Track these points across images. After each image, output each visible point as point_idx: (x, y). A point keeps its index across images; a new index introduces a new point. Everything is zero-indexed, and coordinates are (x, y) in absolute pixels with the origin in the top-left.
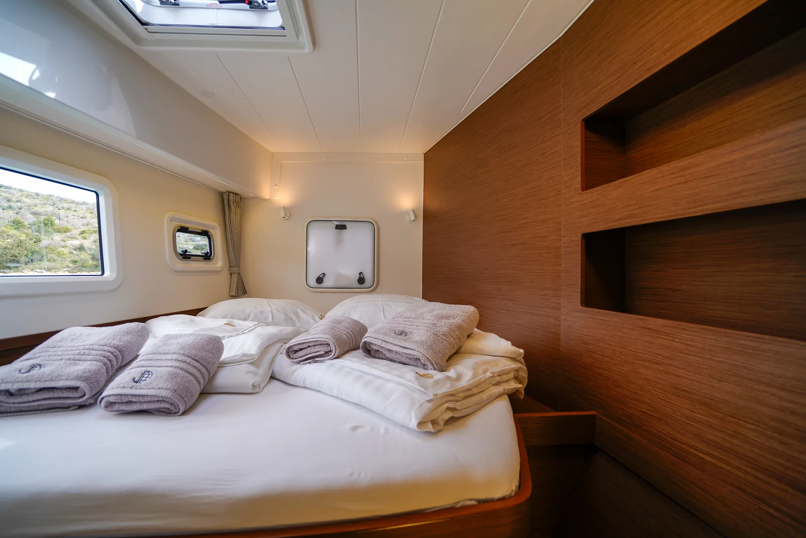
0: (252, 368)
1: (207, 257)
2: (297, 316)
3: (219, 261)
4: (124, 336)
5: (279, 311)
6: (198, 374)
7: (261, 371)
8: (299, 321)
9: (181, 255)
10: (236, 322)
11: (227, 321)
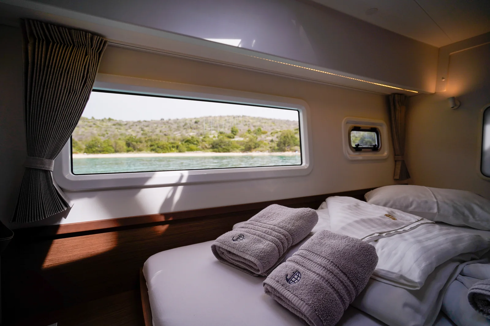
0: (413, 300)
1: (375, 149)
2: (471, 211)
3: (385, 152)
4: (297, 221)
5: (447, 204)
6: (343, 292)
7: (426, 307)
8: (474, 217)
9: (354, 148)
10: (398, 213)
11: (388, 212)
